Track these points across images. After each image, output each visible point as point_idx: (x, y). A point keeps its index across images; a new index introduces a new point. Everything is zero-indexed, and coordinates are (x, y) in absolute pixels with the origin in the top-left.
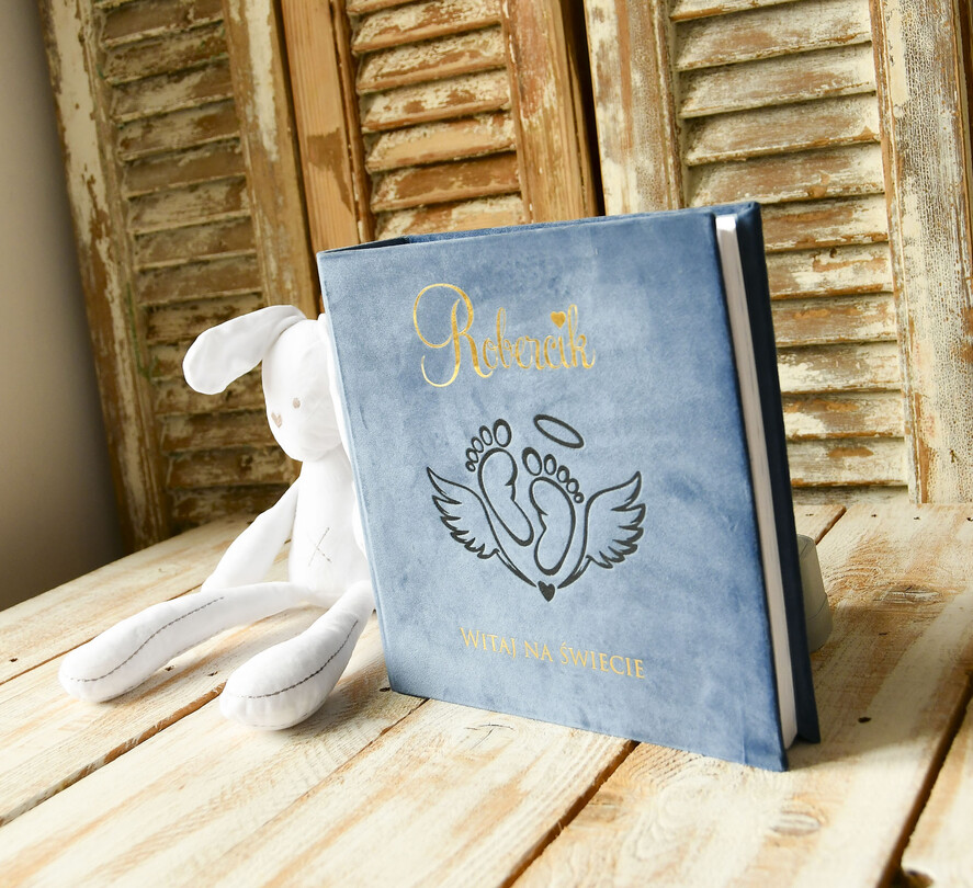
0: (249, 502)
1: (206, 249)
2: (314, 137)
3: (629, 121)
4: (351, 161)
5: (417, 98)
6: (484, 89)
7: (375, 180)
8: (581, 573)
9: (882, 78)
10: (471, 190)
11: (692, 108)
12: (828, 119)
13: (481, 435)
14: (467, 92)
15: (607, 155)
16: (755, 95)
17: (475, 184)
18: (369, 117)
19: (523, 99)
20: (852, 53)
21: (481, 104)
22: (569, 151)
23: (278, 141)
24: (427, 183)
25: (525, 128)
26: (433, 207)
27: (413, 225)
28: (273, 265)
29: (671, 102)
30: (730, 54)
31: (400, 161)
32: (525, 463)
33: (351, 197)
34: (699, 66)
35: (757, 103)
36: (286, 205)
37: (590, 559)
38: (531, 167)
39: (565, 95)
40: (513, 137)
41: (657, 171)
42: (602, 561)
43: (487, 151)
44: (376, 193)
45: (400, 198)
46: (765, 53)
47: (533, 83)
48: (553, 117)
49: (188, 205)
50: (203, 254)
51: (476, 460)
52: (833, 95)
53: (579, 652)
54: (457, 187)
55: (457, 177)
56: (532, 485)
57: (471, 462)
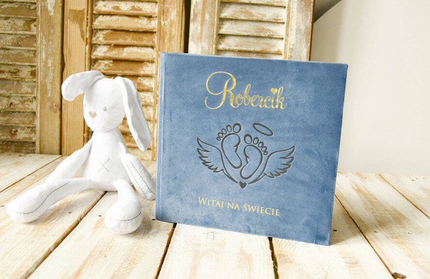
0: (13, 148)
1: (10, 44)
2: (72, 10)
3: (202, 30)
4: (87, 22)
5: (118, 5)
6: (146, 7)
7: (94, 31)
8: (260, 179)
9: (287, 34)
10: (135, 42)
11: (222, 31)
12: (267, 44)
13: (227, 128)
14: (139, 7)
15: (192, 40)
16: (245, 31)
17: (137, 41)
18: (96, 8)
19: (163, 14)
20: (277, 24)
21: (145, 13)
22: (177, 36)
23: (55, 8)
24: (116, 37)
25: (162, 25)
26: (117, 46)
27: (108, 51)
28: (44, 56)
29: (217, 27)
30: (239, 16)
31: (107, 27)
32: (245, 140)
33: (85, 36)
34: (228, 17)
35: (246, 34)
36: (54, 33)
37: (265, 174)
38: (161, 38)
39: (179, 18)
40: (156, 27)
41: (209, 49)
42: (271, 175)
43: (144, 30)
44: (94, 36)
45: (105, 40)
46: (251, 18)
47: (168, 10)
48: (174, 23)
49: (4, 25)
50: (9, 46)
51: (222, 136)
52: (270, 36)
53: (252, 207)
54: (129, 40)
55: (129, 37)
56: (246, 147)
57: (220, 137)
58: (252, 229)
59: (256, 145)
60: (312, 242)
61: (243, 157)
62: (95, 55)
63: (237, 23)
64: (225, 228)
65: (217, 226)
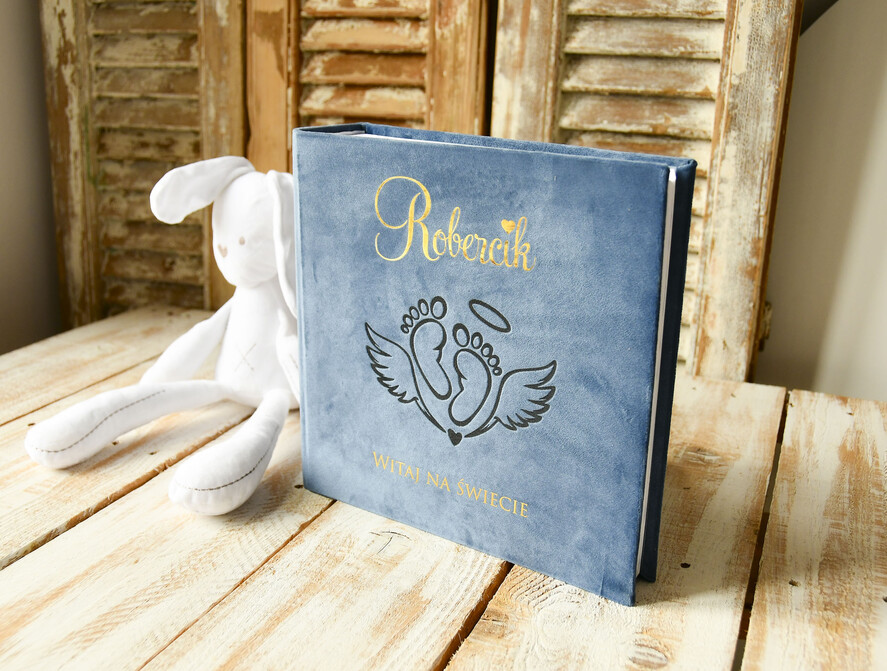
0: (168, 295)
1: (156, 88)
2: (260, 12)
3: (523, 47)
4: (289, 39)
7: (306, 56)
8: (486, 430)
9: (727, 50)
10: (384, 78)
11: (573, 46)
12: (678, 75)
13: (419, 306)
15: (501, 71)
16: (625, 45)
17: (389, 74)
18: (308, 4)
19: (440, 13)
20: (706, 25)
21: (403, 10)
22: (470, 62)
23: (229, 10)
24: (349, 67)
25: (438, 37)
26: (351, 87)
27: (332, 98)
28: (212, 112)
29: (559, 38)
30: (611, 8)
31: (329, 45)
32: (454, 335)
33: (285, 68)
34: (585, 13)
35: (626, 51)
36: (229, 64)
37: (498, 419)
38: (437, 69)
39: (474, 20)
40: (426, 42)
41: (539, 91)
42: (508, 424)
43: (402, 50)
44: (306, 66)
45: (325, 75)
46: (640, 12)
48: (462, 32)
49: (145, 50)
50: (153, 92)
51: (411, 324)
52: (686, 56)
53: (474, 489)
54: (373, 74)
55: (374, 66)
56: (457, 354)
57: (406, 326)
58: (474, 538)
59: (478, 351)
60: (595, 591)
61: (452, 374)
62: (306, 109)
63: (609, 25)
64: (424, 527)
65: (409, 520)
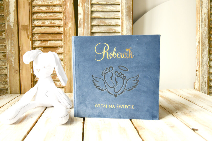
2: (22, 25)
3: (84, 31)
4: (30, 31)
5: (44, 22)
6: (57, 22)
7: (33, 35)
8: (123, 92)
9: (122, 31)
10: (53, 38)
11: (93, 31)
13: (106, 69)
14: (54, 22)
16: (103, 30)
17: (54, 38)
18: (34, 24)
19: (65, 25)
20: (117, 27)
21: (57, 25)
22: (73, 34)
23: (14, 25)
24: (44, 37)
25: (65, 30)
26: (44, 41)
27: (40, 43)
28: (10, 47)
29: (91, 29)
30: (100, 24)
31: (39, 32)
32: (115, 74)
33: (29, 37)
34: (95, 25)
35: (103, 31)
36: (14, 36)
37: (126, 89)
38: (65, 36)
39: (73, 26)
40: (62, 31)
42: (129, 90)
43: (57, 33)
44: (34, 37)
45: (39, 38)
46: (105, 24)
47: (67, 23)
48: (71, 29)
52: (115, 32)
53: (121, 106)
54: (50, 37)
55: (50, 36)
56: (116, 78)
57: (103, 74)
58: (122, 116)
59: (121, 76)
60: (151, 119)
61: (114, 82)
62: (34, 46)
63: (99, 27)
64: (109, 117)
65: (104, 117)
